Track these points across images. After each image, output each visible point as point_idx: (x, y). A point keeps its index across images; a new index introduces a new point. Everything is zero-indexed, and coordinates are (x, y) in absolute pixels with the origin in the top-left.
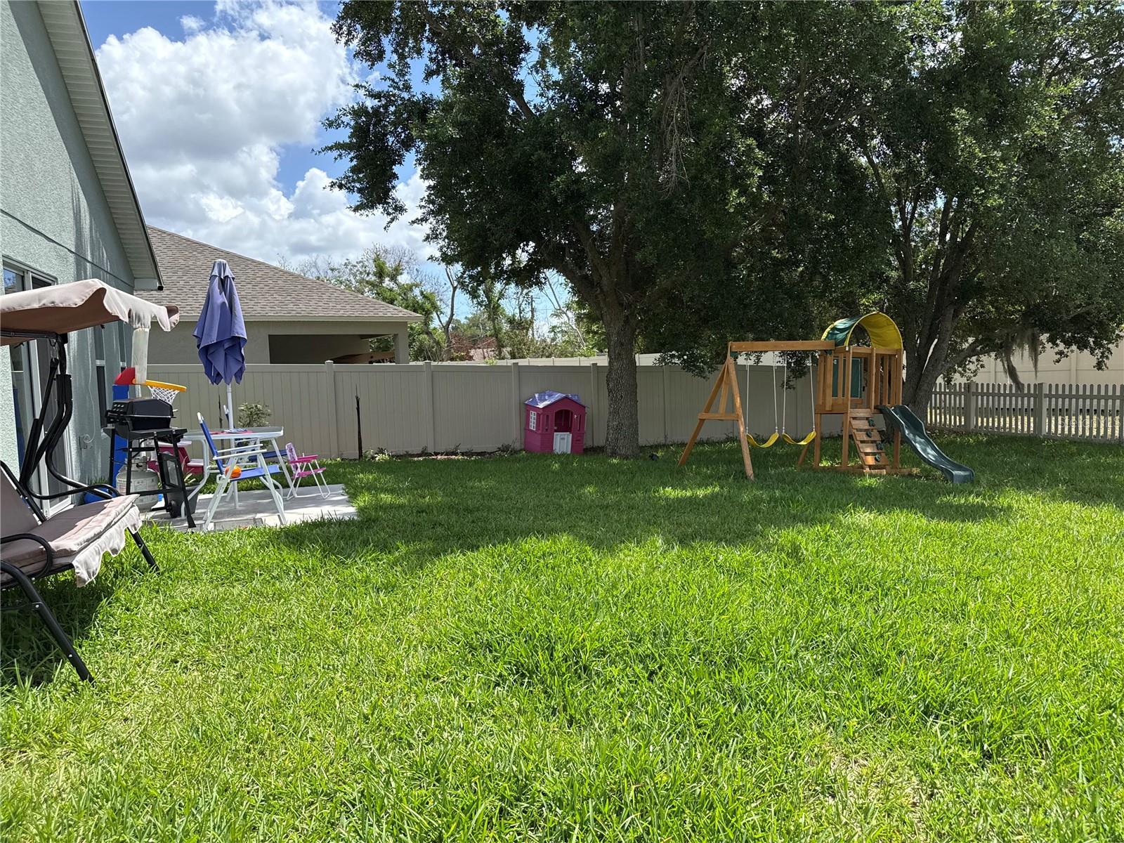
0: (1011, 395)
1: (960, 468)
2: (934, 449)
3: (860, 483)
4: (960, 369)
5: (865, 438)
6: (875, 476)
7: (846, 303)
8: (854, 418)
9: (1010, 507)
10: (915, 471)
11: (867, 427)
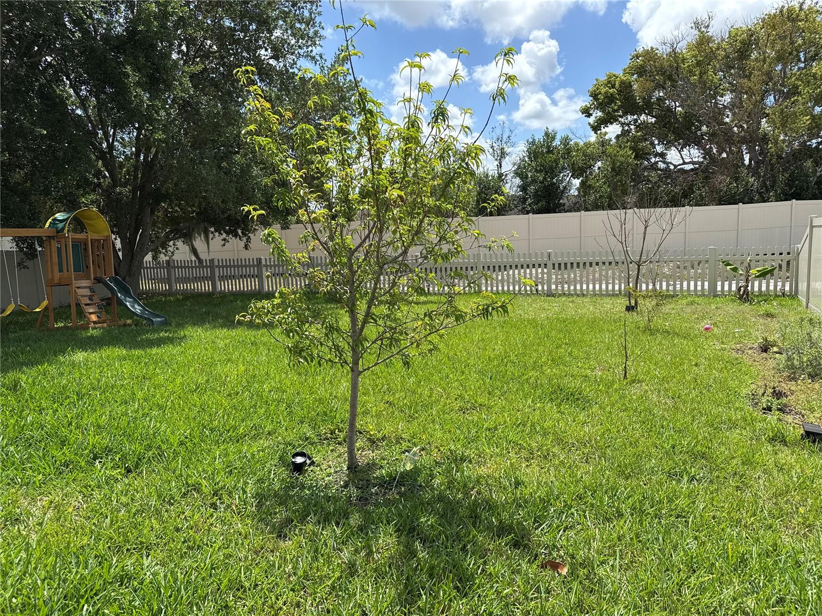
0: (196, 267)
1: (158, 316)
2: (139, 305)
3: (84, 334)
4: (164, 251)
5: (88, 302)
6: (96, 328)
7: (69, 201)
8: (78, 288)
9: (185, 336)
10: (129, 321)
11: (89, 294)
